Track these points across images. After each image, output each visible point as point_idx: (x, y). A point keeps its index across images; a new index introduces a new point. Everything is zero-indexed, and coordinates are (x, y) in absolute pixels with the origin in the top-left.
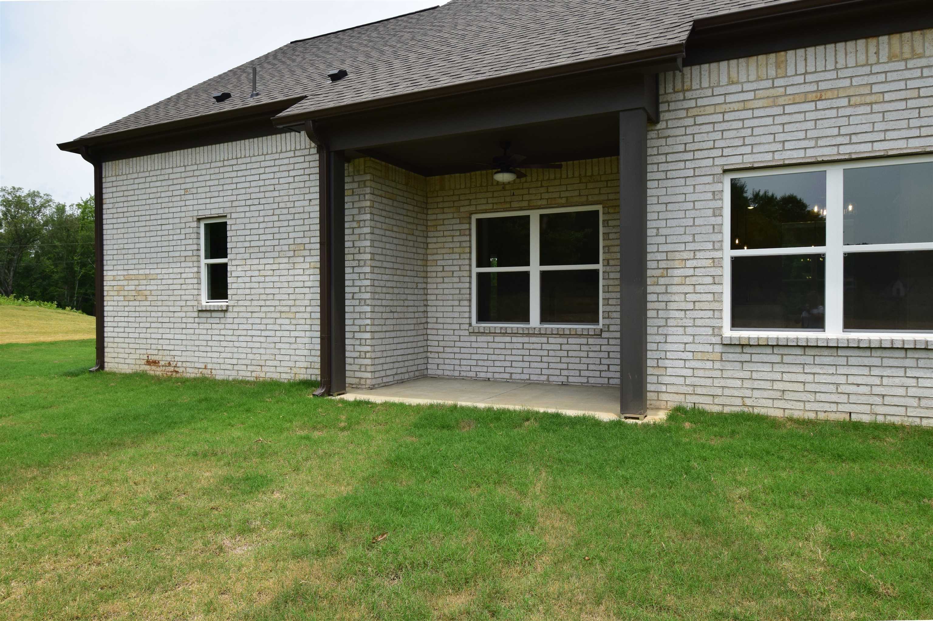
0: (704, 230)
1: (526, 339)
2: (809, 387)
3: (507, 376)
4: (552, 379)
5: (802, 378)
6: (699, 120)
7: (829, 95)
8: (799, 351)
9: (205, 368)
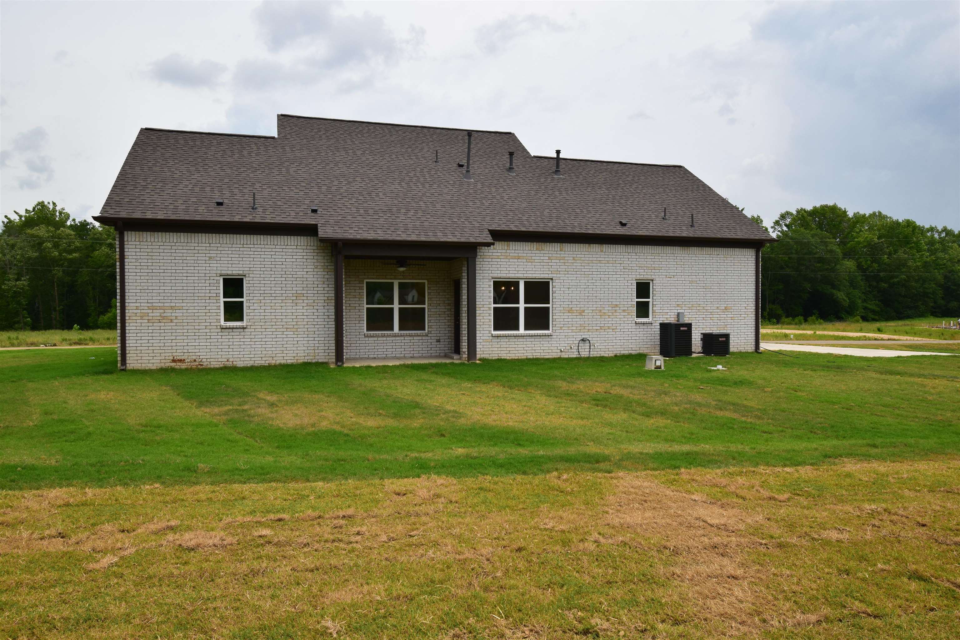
0: (486, 297)
1: (394, 338)
2: (516, 349)
3: (385, 356)
4: (406, 355)
5: (514, 346)
6: (485, 260)
7: (521, 258)
8: (514, 338)
9: (228, 361)
